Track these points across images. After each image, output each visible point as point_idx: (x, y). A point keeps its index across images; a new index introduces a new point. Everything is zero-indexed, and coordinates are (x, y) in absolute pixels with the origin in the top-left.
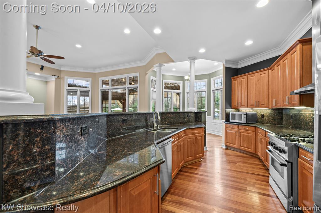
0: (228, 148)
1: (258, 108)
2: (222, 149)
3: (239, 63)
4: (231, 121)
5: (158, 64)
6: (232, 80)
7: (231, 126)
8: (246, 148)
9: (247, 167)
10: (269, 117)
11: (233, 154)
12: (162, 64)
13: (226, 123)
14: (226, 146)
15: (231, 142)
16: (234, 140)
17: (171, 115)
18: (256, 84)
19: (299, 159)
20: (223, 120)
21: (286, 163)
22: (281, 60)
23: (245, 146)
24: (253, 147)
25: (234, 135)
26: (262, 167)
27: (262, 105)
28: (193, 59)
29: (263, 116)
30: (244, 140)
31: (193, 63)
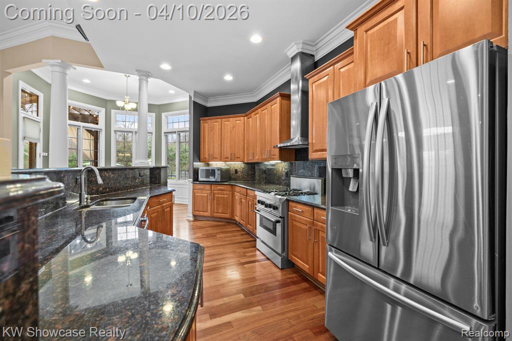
0: (196, 218)
1: (234, 162)
2: (189, 221)
3: (209, 100)
4: (200, 179)
5: (60, 61)
6: (201, 121)
7: (202, 186)
8: (221, 213)
9: (229, 237)
10: (243, 172)
11: (207, 225)
12: (71, 64)
13: (194, 183)
14: (194, 216)
15: (201, 210)
16: (206, 206)
17: (110, 174)
18: (231, 132)
19: (290, 213)
20: (189, 178)
21: (280, 219)
22: (259, 108)
23: (220, 211)
24: (229, 211)
25: (206, 199)
26: (242, 233)
27: (237, 158)
28: (145, 75)
29: (236, 171)
30: (218, 204)
31: (144, 83)
